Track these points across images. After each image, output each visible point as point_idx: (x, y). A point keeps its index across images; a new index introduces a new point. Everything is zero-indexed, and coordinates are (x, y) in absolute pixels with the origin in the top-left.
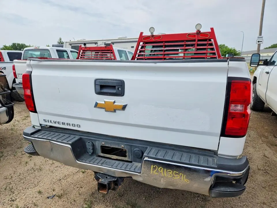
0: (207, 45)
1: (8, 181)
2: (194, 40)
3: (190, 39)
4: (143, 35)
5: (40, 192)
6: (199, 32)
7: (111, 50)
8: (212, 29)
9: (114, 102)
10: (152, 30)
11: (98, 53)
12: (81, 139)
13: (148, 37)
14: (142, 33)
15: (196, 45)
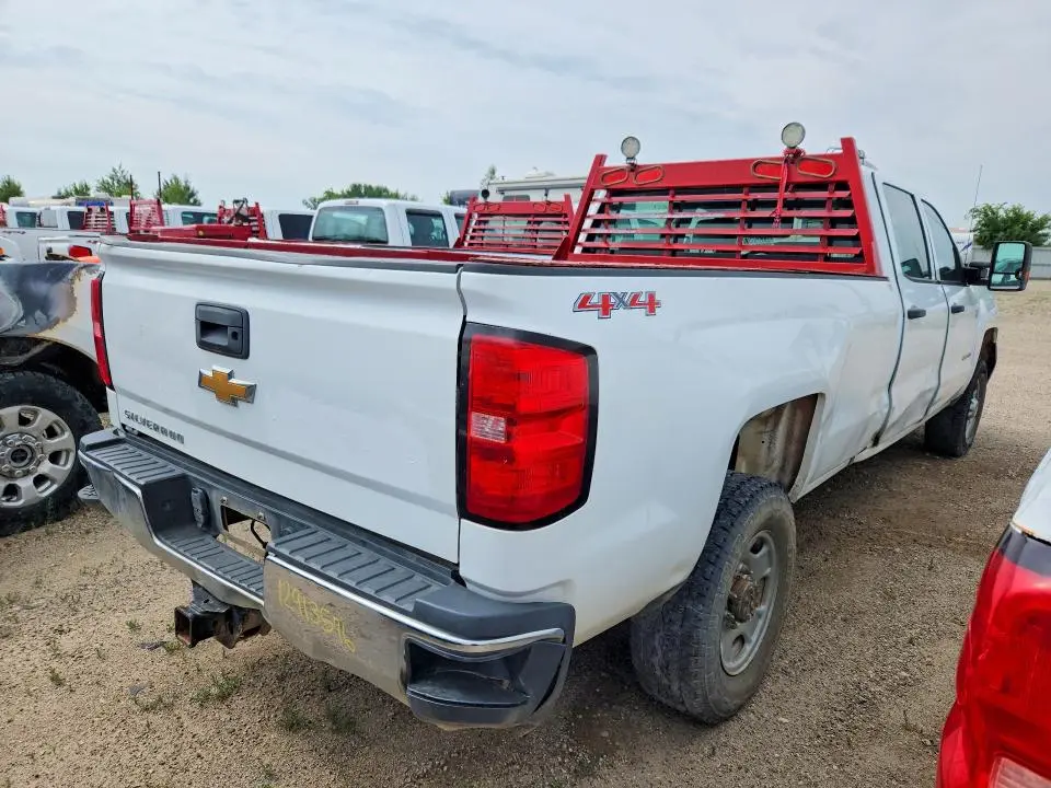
0: (829, 204)
1: (85, 580)
2: (774, 187)
3: (758, 181)
4: (607, 164)
5: (133, 626)
6: (794, 156)
7: (566, 216)
8: (848, 143)
9: (230, 375)
10: (631, 147)
11: (539, 223)
12: (184, 477)
13: (619, 172)
14: (600, 159)
15: (780, 204)
